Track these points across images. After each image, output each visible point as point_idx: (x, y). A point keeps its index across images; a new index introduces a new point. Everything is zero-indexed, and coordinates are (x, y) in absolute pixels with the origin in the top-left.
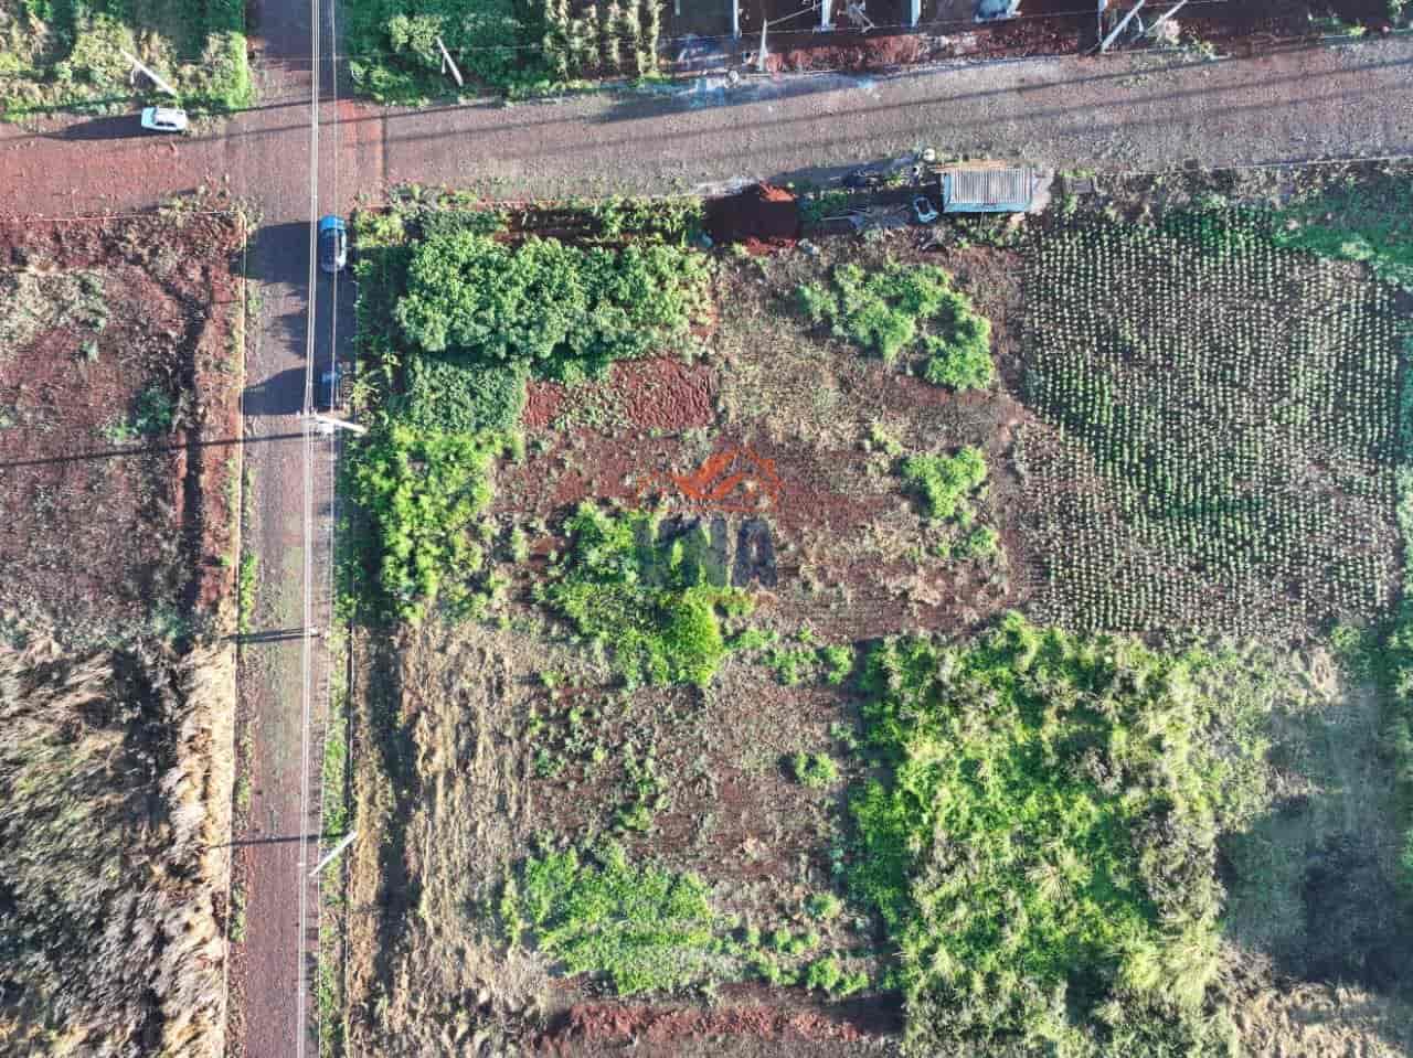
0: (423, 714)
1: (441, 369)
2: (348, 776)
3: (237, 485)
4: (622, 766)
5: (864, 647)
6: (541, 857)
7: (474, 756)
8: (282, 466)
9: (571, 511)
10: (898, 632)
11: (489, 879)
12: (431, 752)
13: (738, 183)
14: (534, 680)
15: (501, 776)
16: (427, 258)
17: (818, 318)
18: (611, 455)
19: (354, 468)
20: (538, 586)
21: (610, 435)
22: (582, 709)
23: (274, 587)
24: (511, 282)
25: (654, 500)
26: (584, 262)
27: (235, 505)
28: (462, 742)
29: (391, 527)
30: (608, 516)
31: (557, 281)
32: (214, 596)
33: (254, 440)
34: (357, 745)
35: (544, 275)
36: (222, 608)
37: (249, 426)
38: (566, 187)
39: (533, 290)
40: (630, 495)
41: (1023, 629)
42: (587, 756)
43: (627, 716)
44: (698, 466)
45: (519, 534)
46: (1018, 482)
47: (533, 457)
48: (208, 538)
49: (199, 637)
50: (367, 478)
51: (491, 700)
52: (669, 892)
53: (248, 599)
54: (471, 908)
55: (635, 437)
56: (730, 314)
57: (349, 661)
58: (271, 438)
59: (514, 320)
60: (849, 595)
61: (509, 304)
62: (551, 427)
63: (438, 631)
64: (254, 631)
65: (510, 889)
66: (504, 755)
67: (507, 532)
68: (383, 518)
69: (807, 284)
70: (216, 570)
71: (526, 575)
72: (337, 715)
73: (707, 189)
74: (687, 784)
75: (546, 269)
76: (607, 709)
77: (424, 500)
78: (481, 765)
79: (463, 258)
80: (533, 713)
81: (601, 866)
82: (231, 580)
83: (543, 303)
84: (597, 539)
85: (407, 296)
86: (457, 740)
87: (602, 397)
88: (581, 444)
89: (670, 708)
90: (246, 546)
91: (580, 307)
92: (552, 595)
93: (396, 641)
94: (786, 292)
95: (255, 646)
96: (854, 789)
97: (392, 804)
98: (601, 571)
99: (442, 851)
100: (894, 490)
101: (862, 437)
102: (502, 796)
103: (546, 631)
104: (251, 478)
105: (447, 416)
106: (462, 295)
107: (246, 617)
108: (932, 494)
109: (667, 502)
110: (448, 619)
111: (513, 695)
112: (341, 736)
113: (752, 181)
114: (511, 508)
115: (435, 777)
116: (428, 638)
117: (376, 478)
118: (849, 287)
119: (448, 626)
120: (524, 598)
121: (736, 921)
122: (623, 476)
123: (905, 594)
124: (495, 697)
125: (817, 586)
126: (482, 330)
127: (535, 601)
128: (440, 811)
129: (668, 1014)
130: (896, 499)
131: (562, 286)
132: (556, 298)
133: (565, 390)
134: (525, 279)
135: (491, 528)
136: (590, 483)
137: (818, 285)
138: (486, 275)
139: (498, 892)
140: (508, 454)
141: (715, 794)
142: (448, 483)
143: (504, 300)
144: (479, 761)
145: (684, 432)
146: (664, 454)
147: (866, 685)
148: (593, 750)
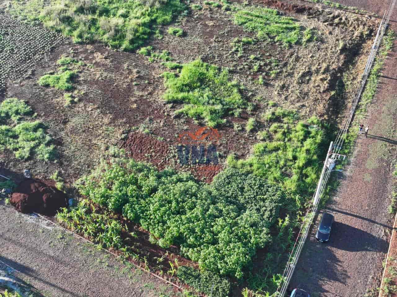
0: (322, 91)
4: (244, 53)
5: (132, 51)
6: (289, 43)
7: (304, 73)
8: (369, 206)
9: (219, 126)
10: (117, 51)
11: (311, 44)
12: (322, 80)
13: (30, 219)
14: (266, 84)
15: (294, 65)
16: (234, 258)
17: (52, 146)
20: (249, 109)
22: (252, 70)
24: (190, 221)
25: (178, 117)
26: (143, 212)
28: (307, 78)
29: (312, 151)
30: (203, 118)
31: (163, 209)
33: (385, 226)
34: (356, 95)
35: (169, 215)
37: (386, 234)
38: (124, 270)
39: (180, 212)
40: (188, 122)
41: (76, 36)
42: (257, 59)
43: (235, 63)
44: (151, 120)
45: (248, 128)
46: (35, 70)
47: (225, 153)
51: (289, 85)
54: (322, 41)
55: (171, 141)
56: (88, 167)
57: (352, 120)
58: (374, 222)
60: (125, 66)
61: (198, 211)
63: (304, 112)
65: (304, 40)
66: (291, 69)
67: (253, 131)
69: (43, 160)
71: (253, 114)
72: (363, 107)
73: (48, 225)
74: (223, 42)
75: (165, 218)
76: (242, 67)
77: (290, 157)
78: (301, 69)
79: (211, 248)
80: (273, 75)
81: (268, 34)
83: (178, 202)
84: (212, 112)
85: (257, 244)
86: (310, 79)
87: (176, 162)
89: (216, 60)
91: (160, 193)
92: (245, 104)
93: (326, 117)
94: (55, 162)
96: (165, 24)
97: (345, 74)
98: (218, 102)
99: (329, 56)
100: (80, 84)
101: (76, 103)
102: (297, 60)
103: (253, 95)
104: (390, 208)
105: (261, 185)
106: (223, 228)
108: (69, 77)
109: (174, 113)
110: (297, 114)
111: (278, 84)
112: (363, 100)
113: (23, 215)
114: (247, 139)
115: (323, 73)
116: (310, 112)
118: (27, 149)
119: (299, 112)
120: (258, 108)
121: (228, 13)
122: (187, 130)
123: (105, 58)
124: (286, 85)
125: (135, 71)
127: (253, 105)
128: (325, 65)
129: (262, 3)
130: (82, 82)
131: (162, 205)
132: (170, 202)
133: (192, 172)
134: (181, 218)
135: (261, 135)
137: (39, 157)
138: (202, 232)
139: (309, 41)
140: (237, 158)
141: (215, 36)
142: (275, 159)
143: (199, 214)
144: (302, 72)
145: (148, 134)
146: (163, 130)
147: (140, 42)
148: (253, 59)
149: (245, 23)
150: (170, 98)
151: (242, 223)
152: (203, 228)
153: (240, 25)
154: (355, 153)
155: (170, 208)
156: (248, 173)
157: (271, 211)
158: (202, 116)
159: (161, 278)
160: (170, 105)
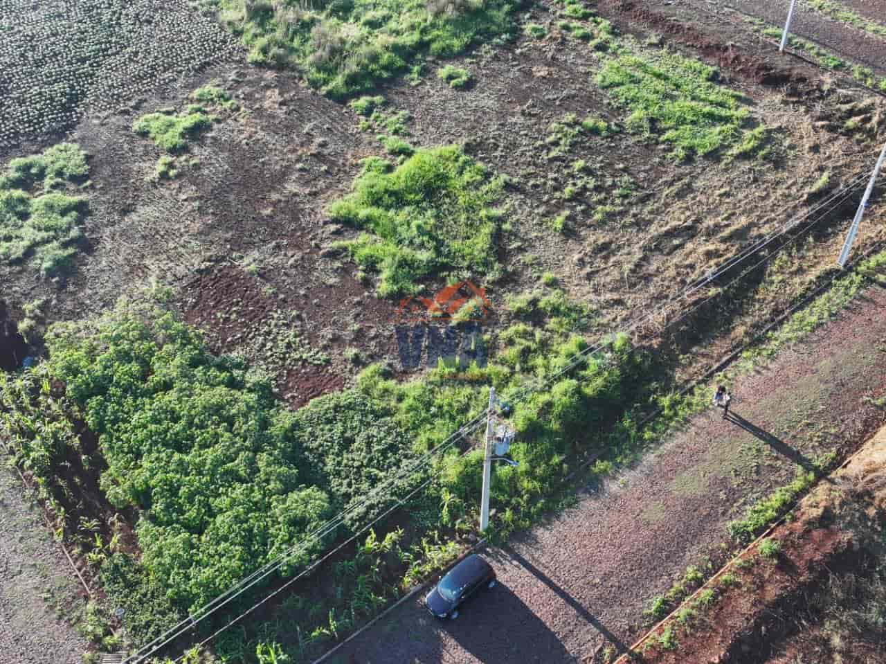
0: (689, 281)
1: (344, 489)
2: (806, 300)
3: (681, 612)
4: (570, 151)
5: (341, 99)
6: (691, 150)
7: (675, 229)
8: (606, 578)
9: (397, 297)
10: (313, 94)
11: (745, 166)
12: (709, 255)
14: (568, 232)
15: (667, 205)
17: (71, 250)
18: (318, 306)
19: (533, 497)
20: (490, 277)
21: (299, 317)
22: (557, 194)
23: (735, 483)
24: (183, 468)
25: (333, 255)
26: (115, 421)
27: (705, 594)
28: (676, 242)
29: (557, 410)
30: (378, 271)
31: (152, 428)
32: (816, 534)
33: (611, 638)
34: (776, 312)
35: (154, 443)
36: (816, 512)
37: (598, 657)
38: (22, 520)
40: (345, 271)
41: (258, 47)
42: (587, 171)
43: (531, 169)
44: (277, 247)
46: (145, 101)
47: (371, 356)
48: (772, 592)
49: (872, 512)
50: (530, 474)
51: (619, 248)
52: (622, 84)
53: (776, 498)
54: (778, 162)
55: (284, 301)
56: (103, 307)
57: (719, 369)
58: (591, 619)
59: (227, 434)
60: (310, 125)
61: (211, 454)
62: (328, 362)
63: (609, 317)
64: (799, 469)
65: (736, 150)
66: (651, 213)
68: (555, 425)
69: (37, 271)
70: (791, 555)
71: (489, 291)
72: (773, 345)
74: (540, 118)
75: (145, 447)
76: (540, 181)
78: (677, 217)
80: (598, 217)
81: (653, 121)
82: (782, 531)
83: (190, 424)
84: (405, 263)
86: (680, 246)
87: (264, 345)
88: (328, 332)
89: (498, 153)
90: (732, 547)
91: (171, 395)
92: (487, 264)
93: (655, 343)
94: (55, 280)
95: (809, 454)
96: (446, 55)
97: (782, 255)
98: (432, 244)
99: (769, 202)
100: (202, 145)
101: (169, 179)
102: (680, 195)
103: (520, 250)
104: (656, 602)
105: (393, 448)
106: (233, 505)
107: (797, 484)
109: (329, 246)
110: (589, 317)
111: (595, 237)
112: (786, 327)
115: (724, 240)
116: (625, 320)
117: (523, 466)
118: (25, 243)
119: (597, 313)
120: (510, 280)
121: (597, 55)
122: (331, 286)
123: (281, 104)
124: (613, 246)
125: (319, 140)
126: (262, 459)
127: (505, 271)
128: (743, 221)
129: (693, 46)
130: (208, 141)
131: (156, 421)
132: (175, 419)
133: (280, 376)
134: (170, 457)
136: (359, 303)
137: (32, 265)
138: (190, 499)
139: (744, 156)
140: (386, 375)
141: (530, 102)
142: (464, 400)
143: (209, 461)
144: (674, 223)
145: (251, 273)
146: (286, 274)
147: (368, 85)
148: (579, 171)
149: (618, 85)
150: (343, 212)
151: (277, 509)
152: (198, 492)
153: (604, 88)
154: (669, 446)
155: (166, 431)
156: (387, 412)
157: (371, 507)
158: (378, 266)
159: (71, 561)
160: (333, 227)
